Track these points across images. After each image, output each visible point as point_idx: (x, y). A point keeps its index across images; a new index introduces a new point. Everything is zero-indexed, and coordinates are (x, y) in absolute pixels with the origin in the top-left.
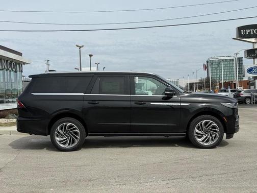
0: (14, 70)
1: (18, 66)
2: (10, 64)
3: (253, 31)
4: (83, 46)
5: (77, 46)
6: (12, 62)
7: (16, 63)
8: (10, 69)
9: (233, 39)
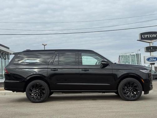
0: (4, 58)
1: (7, 56)
2: (2, 54)
3: (149, 36)
4: (46, 45)
5: (43, 44)
6: (3, 53)
7: (5, 54)
8: (2, 57)
9: (138, 40)
